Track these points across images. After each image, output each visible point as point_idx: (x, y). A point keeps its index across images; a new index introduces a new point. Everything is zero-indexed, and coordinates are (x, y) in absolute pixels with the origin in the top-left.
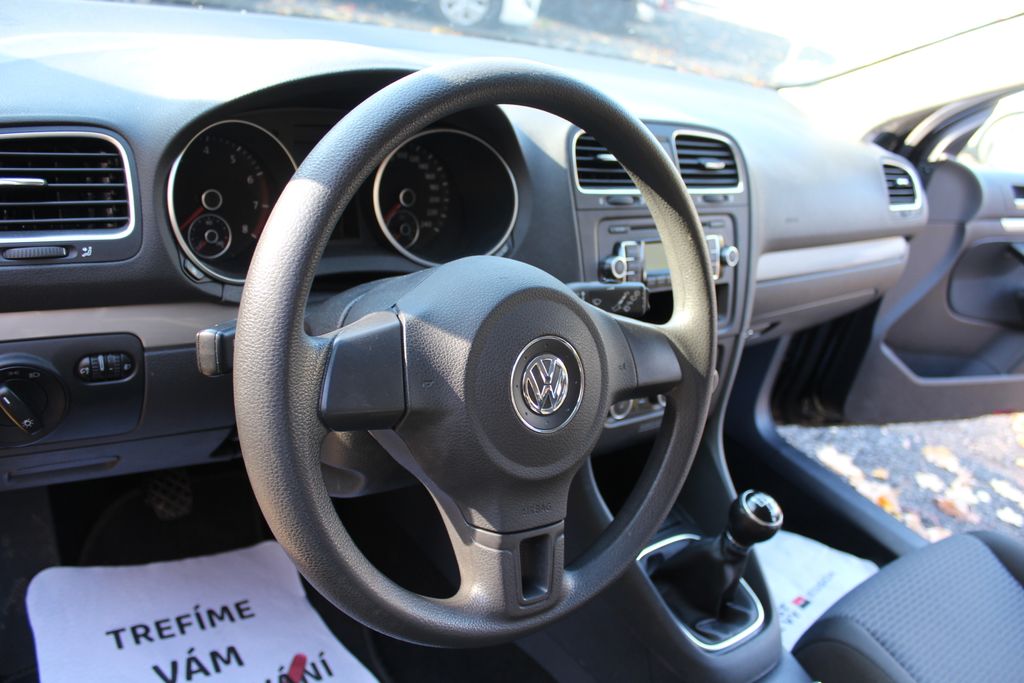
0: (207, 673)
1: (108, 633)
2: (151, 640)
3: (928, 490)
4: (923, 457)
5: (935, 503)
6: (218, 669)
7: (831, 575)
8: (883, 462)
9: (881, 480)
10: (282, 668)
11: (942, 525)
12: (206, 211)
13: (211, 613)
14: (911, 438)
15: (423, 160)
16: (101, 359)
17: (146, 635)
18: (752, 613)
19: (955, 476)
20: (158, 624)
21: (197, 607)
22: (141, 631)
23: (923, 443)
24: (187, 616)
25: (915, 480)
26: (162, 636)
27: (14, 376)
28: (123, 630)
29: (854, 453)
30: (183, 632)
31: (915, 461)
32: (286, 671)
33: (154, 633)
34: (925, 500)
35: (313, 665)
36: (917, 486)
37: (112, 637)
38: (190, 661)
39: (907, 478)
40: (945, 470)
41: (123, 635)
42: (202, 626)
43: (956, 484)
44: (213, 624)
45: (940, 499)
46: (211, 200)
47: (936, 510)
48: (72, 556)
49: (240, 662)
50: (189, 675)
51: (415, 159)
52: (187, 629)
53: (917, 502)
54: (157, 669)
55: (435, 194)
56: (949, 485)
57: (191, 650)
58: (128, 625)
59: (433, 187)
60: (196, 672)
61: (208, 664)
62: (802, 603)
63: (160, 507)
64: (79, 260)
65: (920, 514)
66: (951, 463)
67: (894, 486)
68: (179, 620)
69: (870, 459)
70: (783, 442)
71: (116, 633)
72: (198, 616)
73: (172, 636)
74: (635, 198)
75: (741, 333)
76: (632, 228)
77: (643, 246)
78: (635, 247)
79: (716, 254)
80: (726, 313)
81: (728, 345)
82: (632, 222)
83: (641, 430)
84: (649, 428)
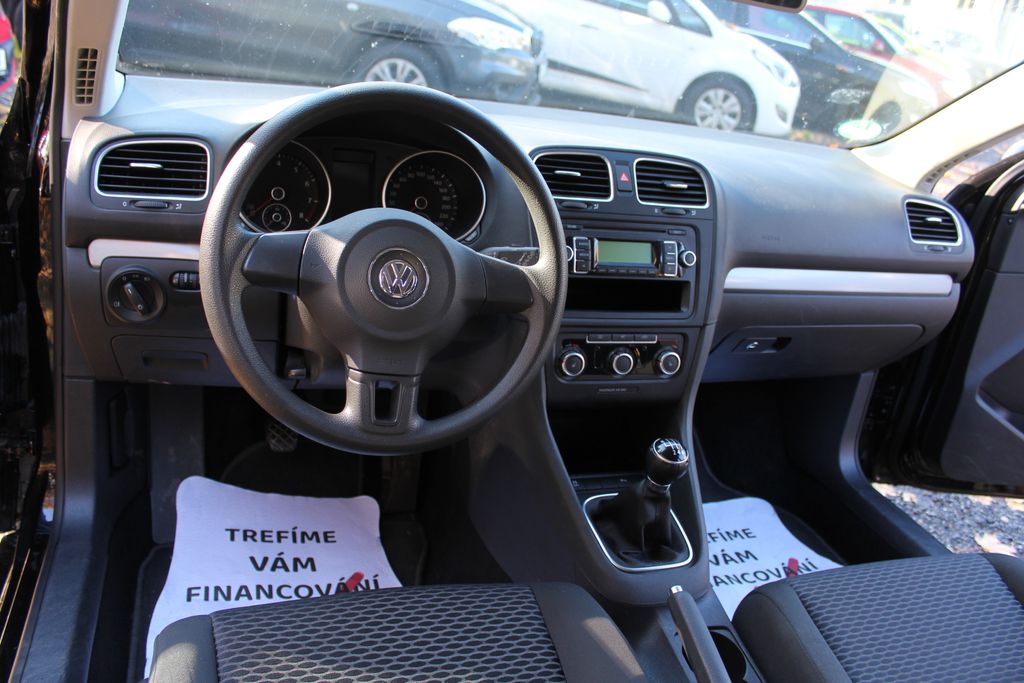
0: (287, 570)
1: (227, 530)
2: (255, 540)
6: (296, 569)
10: (343, 579)
12: (273, 201)
13: (304, 534)
15: (438, 178)
16: (186, 276)
17: (252, 537)
20: (263, 532)
21: (295, 528)
22: (250, 534)
24: (287, 532)
26: (263, 540)
27: (136, 279)
28: (238, 530)
30: (279, 541)
32: (344, 581)
33: (258, 537)
35: (367, 582)
37: (229, 532)
38: (277, 560)
41: (236, 533)
42: (295, 541)
44: (303, 541)
46: (278, 193)
48: (214, 472)
49: (314, 569)
50: (274, 568)
51: (432, 177)
52: (283, 540)
54: (253, 559)
55: (446, 203)
57: (282, 553)
58: (242, 528)
59: (445, 198)
60: (280, 567)
61: (290, 565)
63: (274, 441)
64: (174, 211)
68: (279, 533)
71: (232, 532)
72: (294, 534)
73: (272, 542)
74: (588, 204)
75: (705, 325)
76: (585, 227)
77: (596, 242)
78: (586, 241)
79: (674, 256)
80: (688, 306)
81: (692, 334)
82: (585, 222)
83: (600, 392)
84: (609, 392)
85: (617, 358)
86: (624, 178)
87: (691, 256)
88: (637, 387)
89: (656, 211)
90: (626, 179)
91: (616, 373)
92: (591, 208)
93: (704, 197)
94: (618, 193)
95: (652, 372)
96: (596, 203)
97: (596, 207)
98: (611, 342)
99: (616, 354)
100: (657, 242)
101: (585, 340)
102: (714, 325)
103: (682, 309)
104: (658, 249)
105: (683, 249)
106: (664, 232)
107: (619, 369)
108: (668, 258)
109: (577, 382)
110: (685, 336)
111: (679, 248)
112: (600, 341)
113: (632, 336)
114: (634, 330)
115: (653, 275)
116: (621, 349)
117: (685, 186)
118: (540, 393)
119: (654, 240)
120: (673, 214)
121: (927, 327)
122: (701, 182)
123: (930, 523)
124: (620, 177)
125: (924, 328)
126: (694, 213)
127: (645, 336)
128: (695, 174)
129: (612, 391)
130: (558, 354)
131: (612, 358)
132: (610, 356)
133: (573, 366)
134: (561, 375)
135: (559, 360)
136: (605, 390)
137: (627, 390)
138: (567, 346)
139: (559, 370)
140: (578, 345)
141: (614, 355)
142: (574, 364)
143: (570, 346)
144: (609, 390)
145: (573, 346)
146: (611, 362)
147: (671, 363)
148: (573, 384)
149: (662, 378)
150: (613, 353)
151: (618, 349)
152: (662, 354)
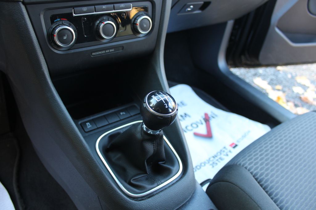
3: (298, 93)
4: (296, 81)
5: (300, 98)
7: (249, 132)
8: (280, 83)
9: (279, 90)
11: (303, 106)
14: (291, 74)
18: (174, 169)
19: (308, 87)
23: (296, 76)
25: (292, 90)
29: (269, 80)
31: (292, 82)
34: (296, 97)
36: (293, 92)
39: (289, 89)
40: (304, 85)
43: (308, 90)
45: (302, 96)
47: (300, 101)
53: (293, 98)
56: (306, 91)
62: (234, 146)
65: (294, 103)
66: (307, 83)
67: (284, 92)
69: (275, 82)
70: (232, 74)
83: (93, 55)
84: (101, 54)
85: (102, 25)
88: (122, 47)
91: (103, 38)
98: (95, 13)
99: (101, 22)
101: (72, 14)
107: (106, 35)
109: (72, 51)
113: (113, 5)
116: (105, 18)
118: (40, 67)
127: (122, 5)
129: (103, 53)
130: (49, 30)
131: (98, 26)
132: (96, 24)
133: (65, 38)
134: (55, 48)
135: (51, 35)
136: (98, 53)
137: (114, 50)
138: (55, 21)
139: (53, 44)
140: (65, 19)
141: (99, 23)
142: (65, 36)
143: (58, 21)
144: (100, 53)
145: (60, 20)
146: (98, 30)
147: (145, 24)
148: (70, 53)
149: (139, 37)
150: (98, 22)
151: (102, 18)
152: (137, 18)
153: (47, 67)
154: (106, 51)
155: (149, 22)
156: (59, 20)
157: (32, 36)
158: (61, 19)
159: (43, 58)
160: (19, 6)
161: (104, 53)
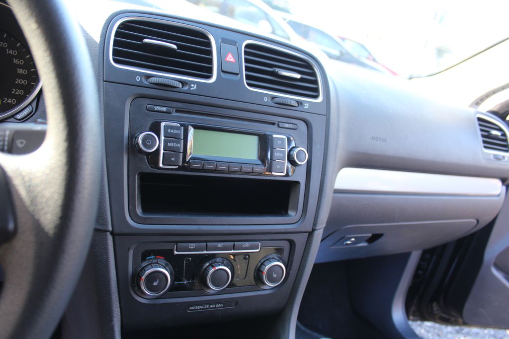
55: (21, 77)
74: (184, 83)
75: (313, 230)
76: (177, 111)
77: (191, 131)
78: (177, 128)
79: (284, 152)
80: (296, 209)
81: (300, 240)
82: (180, 105)
83: (191, 310)
84: (202, 309)
85: (212, 270)
86: (230, 58)
87: (301, 153)
88: (236, 301)
89: (266, 99)
90: (232, 60)
91: (210, 289)
92: (186, 88)
93: (316, 90)
94: (222, 74)
95: (253, 282)
96: (194, 83)
97: (194, 87)
98: (205, 252)
99: (212, 266)
100: (265, 135)
101: (173, 251)
102: (322, 230)
103: (290, 212)
104: (265, 143)
105: (293, 145)
106: (273, 124)
107: (214, 285)
108: (276, 154)
109: (162, 301)
110: (292, 243)
111: (289, 144)
112: (192, 250)
113: (232, 243)
114: (234, 238)
115: (260, 174)
116: (217, 260)
117: (298, 76)
118: (110, 319)
119: (263, 133)
120: (284, 105)
121: (480, 221)
122: (314, 74)
123: (428, 332)
124: (227, 56)
125: (478, 221)
126: (306, 106)
127: (247, 244)
128: (308, 66)
129: (205, 307)
130: (136, 269)
131: (206, 270)
132: (204, 267)
133: (155, 284)
134: (139, 293)
135: (137, 276)
136: (198, 308)
137: (224, 305)
138: (147, 258)
139: (136, 288)
140: (161, 258)
141: (208, 266)
142: (156, 281)
143: (151, 258)
144: (201, 307)
145: (155, 258)
146: (204, 275)
147: (275, 273)
148: (157, 303)
149: (264, 290)
150: (208, 264)
151: (213, 260)
152: (265, 264)
153: (120, 319)
154: (211, 306)
155: (281, 270)
156: (153, 257)
157: (111, 276)
158: (157, 257)
159: (118, 306)
160: (105, 237)
161: (207, 309)
